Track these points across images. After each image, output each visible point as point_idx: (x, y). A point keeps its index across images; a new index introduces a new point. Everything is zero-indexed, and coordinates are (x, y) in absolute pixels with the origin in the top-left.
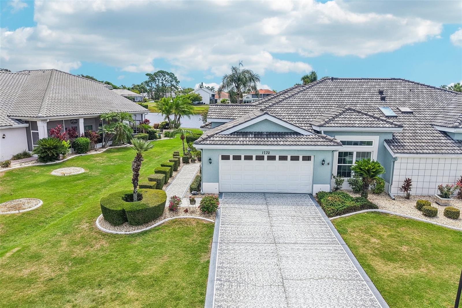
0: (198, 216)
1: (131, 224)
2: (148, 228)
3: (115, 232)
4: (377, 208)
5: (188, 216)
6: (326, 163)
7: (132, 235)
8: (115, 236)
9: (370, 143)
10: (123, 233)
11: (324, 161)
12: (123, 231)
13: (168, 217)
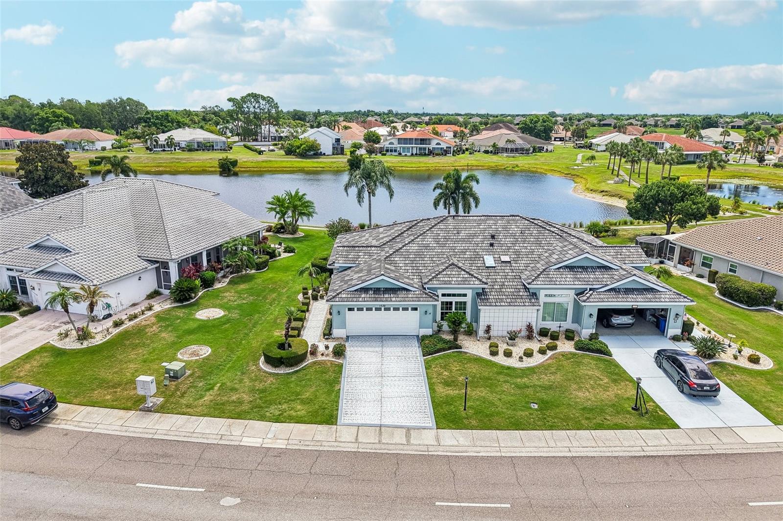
0: (331, 358)
1: (287, 366)
2: (298, 368)
3: (277, 372)
4: (461, 348)
5: (324, 358)
6: (428, 313)
7: (288, 374)
8: (278, 374)
9: (465, 295)
10: (282, 372)
11: (426, 312)
12: (282, 371)
13: (310, 360)
